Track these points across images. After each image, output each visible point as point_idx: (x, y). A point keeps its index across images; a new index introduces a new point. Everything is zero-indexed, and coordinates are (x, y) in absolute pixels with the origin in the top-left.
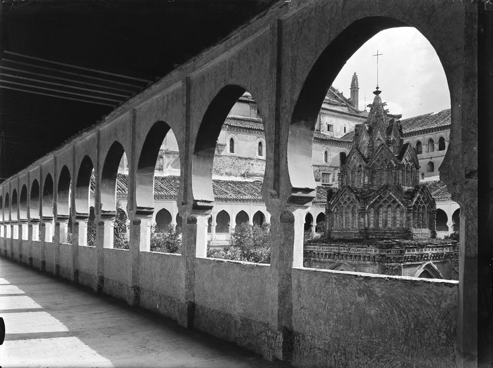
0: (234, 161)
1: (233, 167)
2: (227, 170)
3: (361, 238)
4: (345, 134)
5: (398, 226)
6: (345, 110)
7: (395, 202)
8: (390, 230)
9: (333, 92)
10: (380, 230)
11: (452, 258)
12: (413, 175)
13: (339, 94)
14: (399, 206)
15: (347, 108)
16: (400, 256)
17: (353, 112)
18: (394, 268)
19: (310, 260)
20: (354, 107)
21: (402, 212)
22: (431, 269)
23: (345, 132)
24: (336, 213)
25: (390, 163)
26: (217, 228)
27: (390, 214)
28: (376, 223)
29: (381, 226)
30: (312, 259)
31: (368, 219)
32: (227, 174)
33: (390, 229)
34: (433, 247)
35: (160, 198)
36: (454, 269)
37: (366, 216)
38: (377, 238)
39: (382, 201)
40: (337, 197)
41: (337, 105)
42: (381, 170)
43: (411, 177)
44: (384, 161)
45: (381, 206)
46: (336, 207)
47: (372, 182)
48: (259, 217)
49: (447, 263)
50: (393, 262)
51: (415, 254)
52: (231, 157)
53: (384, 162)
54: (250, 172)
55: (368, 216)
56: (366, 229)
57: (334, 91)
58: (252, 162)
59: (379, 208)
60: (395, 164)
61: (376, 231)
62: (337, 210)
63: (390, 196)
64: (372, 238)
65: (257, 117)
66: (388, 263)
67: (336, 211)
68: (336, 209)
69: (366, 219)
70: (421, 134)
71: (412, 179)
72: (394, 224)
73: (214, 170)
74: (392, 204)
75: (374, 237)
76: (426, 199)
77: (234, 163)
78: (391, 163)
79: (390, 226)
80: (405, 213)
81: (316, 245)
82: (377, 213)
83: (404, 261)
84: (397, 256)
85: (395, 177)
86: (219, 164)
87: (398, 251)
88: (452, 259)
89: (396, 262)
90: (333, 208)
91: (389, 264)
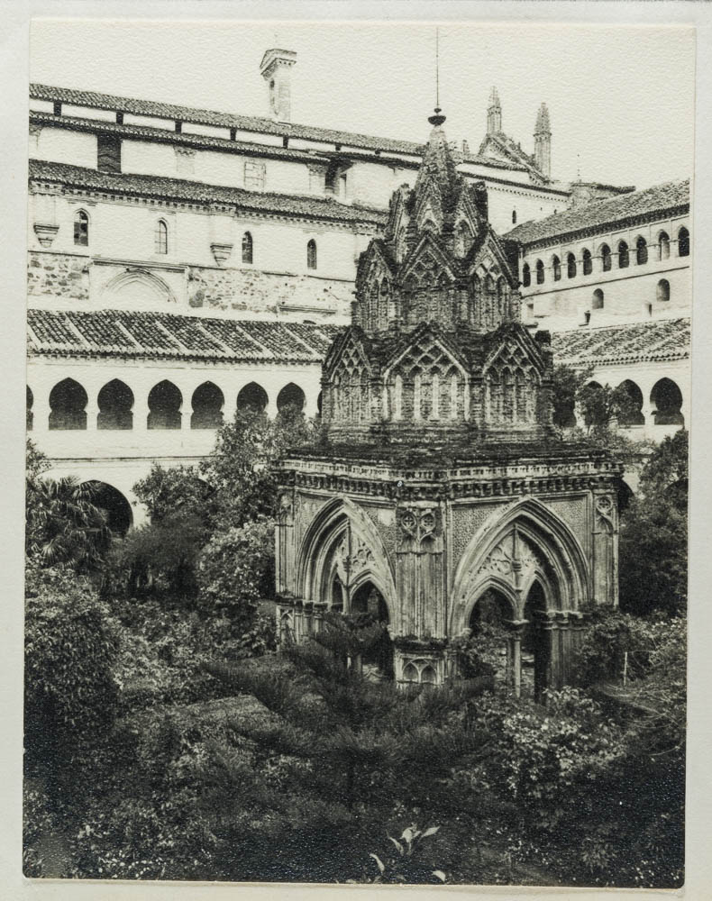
0: (250, 281)
1: (249, 292)
2: (238, 299)
3: (372, 442)
4: (514, 226)
5: (454, 415)
6: (523, 178)
7: (445, 361)
8: (436, 426)
9: (502, 142)
10: (413, 425)
11: (596, 487)
12: (503, 301)
13: (512, 146)
14: (454, 370)
15: (526, 174)
16: (435, 485)
17: (539, 181)
18: (423, 513)
19: (293, 490)
20: (541, 171)
21: (461, 385)
22: (538, 513)
23: (514, 221)
24: (338, 386)
25: (442, 275)
26: (193, 418)
27: (436, 390)
28: (408, 410)
29: (417, 415)
30: (297, 488)
31: (389, 401)
32: (235, 306)
33: (435, 423)
34: (537, 463)
35: (59, 356)
36: (599, 513)
37: (384, 394)
38: (406, 444)
39: (420, 358)
40: (337, 352)
41: (504, 168)
42: (425, 289)
43: (500, 306)
44: (433, 269)
45: (417, 370)
46: (337, 373)
47: (406, 318)
48: (292, 395)
49: (585, 499)
50: (421, 499)
51: (486, 480)
52: (244, 272)
53: (432, 272)
54: (289, 303)
55: (389, 392)
56: (384, 423)
57: (504, 140)
58: (292, 281)
59: (414, 376)
60: (455, 276)
61: (405, 428)
62: (340, 379)
63: (436, 347)
64: (396, 443)
65: (325, 192)
66: (410, 500)
67: (337, 382)
68: (337, 378)
69: (385, 400)
70: (644, 222)
71: (502, 309)
72: (445, 411)
73: (206, 299)
74: (440, 366)
75: (400, 440)
76: (526, 356)
77: (252, 284)
78: (444, 274)
79: (435, 415)
80: (467, 387)
81: (299, 459)
82: (409, 386)
83: (456, 497)
84: (428, 485)
85: (455, 306)
86: (216, 285)
87: (430, 473)
88: (596, 491)
89: (429, 499)
90: (333, 376)
91: (413, 504)
